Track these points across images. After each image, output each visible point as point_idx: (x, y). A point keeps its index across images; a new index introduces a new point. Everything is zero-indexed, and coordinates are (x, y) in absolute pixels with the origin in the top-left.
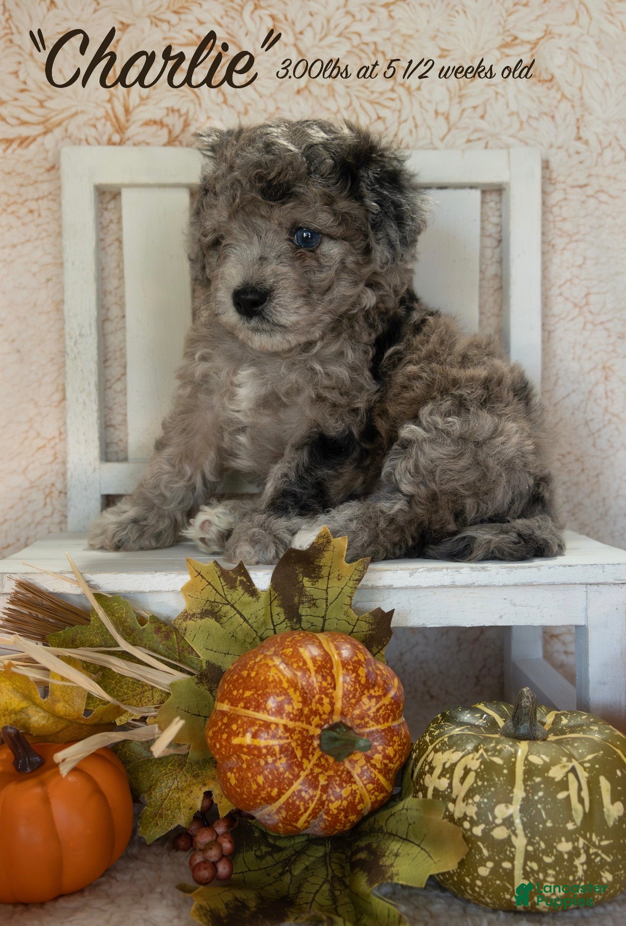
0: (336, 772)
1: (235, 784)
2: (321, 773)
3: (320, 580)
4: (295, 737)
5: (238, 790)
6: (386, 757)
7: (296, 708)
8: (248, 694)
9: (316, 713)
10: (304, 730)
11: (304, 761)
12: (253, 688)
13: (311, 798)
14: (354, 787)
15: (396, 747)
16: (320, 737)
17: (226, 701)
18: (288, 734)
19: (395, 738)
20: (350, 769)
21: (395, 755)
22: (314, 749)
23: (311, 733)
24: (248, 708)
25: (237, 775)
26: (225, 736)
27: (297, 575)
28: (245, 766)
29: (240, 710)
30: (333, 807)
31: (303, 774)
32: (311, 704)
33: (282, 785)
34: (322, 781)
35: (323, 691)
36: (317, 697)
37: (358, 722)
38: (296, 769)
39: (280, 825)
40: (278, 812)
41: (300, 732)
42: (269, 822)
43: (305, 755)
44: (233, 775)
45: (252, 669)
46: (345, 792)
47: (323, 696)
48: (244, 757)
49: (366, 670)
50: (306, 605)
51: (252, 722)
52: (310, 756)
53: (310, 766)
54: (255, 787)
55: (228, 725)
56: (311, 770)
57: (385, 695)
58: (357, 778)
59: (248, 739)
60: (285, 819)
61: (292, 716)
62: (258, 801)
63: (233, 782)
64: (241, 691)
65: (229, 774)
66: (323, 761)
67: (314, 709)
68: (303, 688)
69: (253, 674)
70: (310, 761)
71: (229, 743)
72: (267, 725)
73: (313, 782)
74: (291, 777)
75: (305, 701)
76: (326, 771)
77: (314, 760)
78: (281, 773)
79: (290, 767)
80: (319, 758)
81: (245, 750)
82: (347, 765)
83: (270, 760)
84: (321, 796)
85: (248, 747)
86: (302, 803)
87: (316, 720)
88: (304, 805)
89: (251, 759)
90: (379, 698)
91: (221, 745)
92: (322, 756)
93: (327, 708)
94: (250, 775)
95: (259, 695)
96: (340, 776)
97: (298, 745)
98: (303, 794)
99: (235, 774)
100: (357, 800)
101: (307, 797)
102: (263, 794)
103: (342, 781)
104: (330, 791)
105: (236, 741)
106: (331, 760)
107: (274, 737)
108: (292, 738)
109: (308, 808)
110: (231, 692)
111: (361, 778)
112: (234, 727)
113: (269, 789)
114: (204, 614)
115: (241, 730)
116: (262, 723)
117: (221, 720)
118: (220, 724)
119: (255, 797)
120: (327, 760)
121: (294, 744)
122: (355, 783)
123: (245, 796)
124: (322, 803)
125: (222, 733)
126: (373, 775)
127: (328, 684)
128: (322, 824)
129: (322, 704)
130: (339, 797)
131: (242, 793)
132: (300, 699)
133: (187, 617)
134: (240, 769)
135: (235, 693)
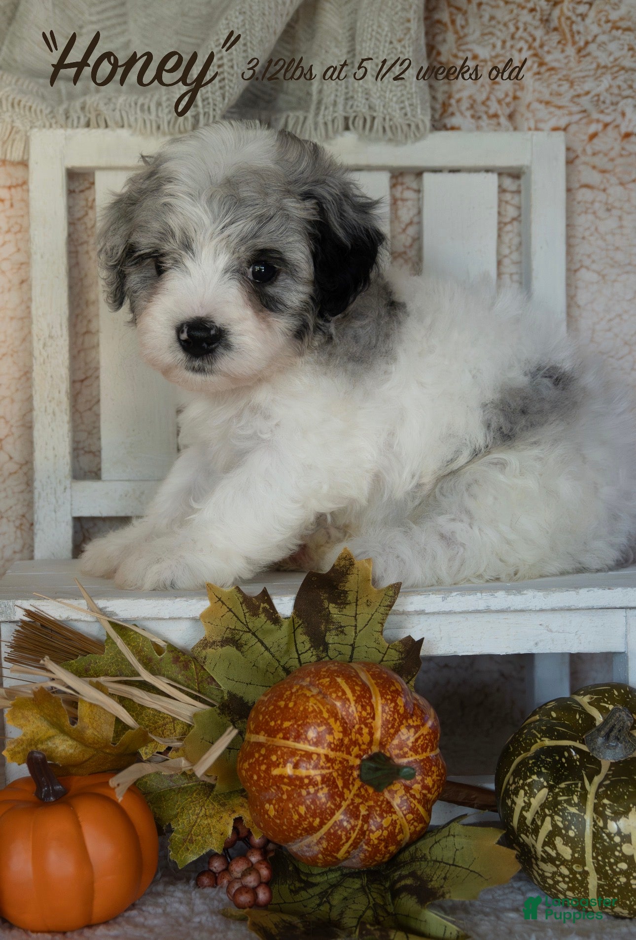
0: (376, 802)
1: (275, 816)
2: (362, 803)
3: (347, 607)
4: (336, 767)
5: (278, 821)
6: (425, 787)
7: (337, 738)
8: (287, 724)
9: (355, 743)
10: (345, 760)
11: (345, 790)
12: (292, 718)
13: (353, 828)
14: (394, 817)
15: (434, 777)
16: (360, 767)
17: (263, 733)
18: (329, 765)
19: (433, 768)
20: (390, 799)
21: (433, 785)
22: (354, 779)
23: (351, 763)
24: (288, 739)
25: (277, 806)
26: (263, 767)
27: (322, 602)
28: (285, 797)
29: (279, 741)
30: (374, 837)
31: (344, 804)
32: (350, 734)
33: (325, 815)
34: (363, 811)
35: (363, 721)
36: (357, 727)
37: (397, 752)
38: (338, 799)
39: (320, 856)
40: (319, 842)
41: (341, 762)
42: (307, 854)
43: (346, 785)
44: (272, 806)
45: (289, 699)
46: (386, 822)
47: (363, 726)
48: (285, 788)
49: (404, 700)
50: (334, 632)
51: (293, 752)
52: (351, 787)
53: (351, 796)
54: (296, 817)
55: (267, 757)
56: (352, 800)
57: (423, 725)
58: (397, 808)
59: (289, 770)
60: (326, 849)
61: (333, 746)
62: (299, 832)
63: (272, 813)
64: (279, 722)
65: (267, 806)
66: (363, 792)
67: (354, 739)
68: (343, 718)
69: (291, 705)
70: (350, 791)
71: (269, 774)
72: (308, 755)
73: (353, 813)
74: (333, 807)
75: (345, 732)
76: (367, 801)
77: (354, 790)
78: (323, 804)
79: (331, 796)
80: (359, 789)
81: (286, 780)
82: (387, 795)
83: (312, 790)
84: (362, 826)
85: (289, 777)
86: (344, 833)
87: (355, 750)
88: (346, 835)
89: (292, 790)
90: (417, 728)
91: (259, 777)
92: (362, 786)
93: (366, 738)
94: (291, 806)
95: (299, 726)
96: (380, 806)
97: (339, 775)
98: (345, 824)
99: (274, 806)
100: (397, 831)
101: (349, 827)
102: (305, 824)
103: (382, 811)
104: (371, 821)
105: (276, 772)
106: (371, 791)
107: (316, 767)
108: (333, 768)
109: (350, 838)
110: (267, 723)
111: (400, 808)
112: (274, 758)
113: (311, 819)
114: (225, 642)
115: (282, 760)
116: (303, 753)
117: (259, 751)
118: (257, 755)
119: (296, 827)
120: (366, 790)
121: (335, 774)
122: (395, 813)
123: (285, 827)
124: (363, 833)
125: (260, 765)
126: (413, 805)
127: (368, 714)
128: (362, 856)
129: (361, 734)
130: (380, 827)
131: (282, 824)
132: (341, 729)
133: (206, 645)
134: (280, 800)
135: (272, 724)
